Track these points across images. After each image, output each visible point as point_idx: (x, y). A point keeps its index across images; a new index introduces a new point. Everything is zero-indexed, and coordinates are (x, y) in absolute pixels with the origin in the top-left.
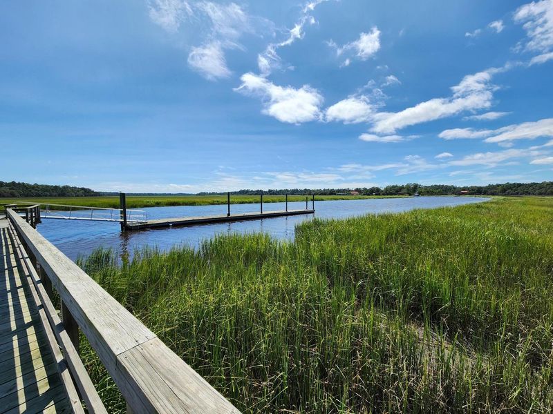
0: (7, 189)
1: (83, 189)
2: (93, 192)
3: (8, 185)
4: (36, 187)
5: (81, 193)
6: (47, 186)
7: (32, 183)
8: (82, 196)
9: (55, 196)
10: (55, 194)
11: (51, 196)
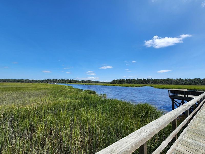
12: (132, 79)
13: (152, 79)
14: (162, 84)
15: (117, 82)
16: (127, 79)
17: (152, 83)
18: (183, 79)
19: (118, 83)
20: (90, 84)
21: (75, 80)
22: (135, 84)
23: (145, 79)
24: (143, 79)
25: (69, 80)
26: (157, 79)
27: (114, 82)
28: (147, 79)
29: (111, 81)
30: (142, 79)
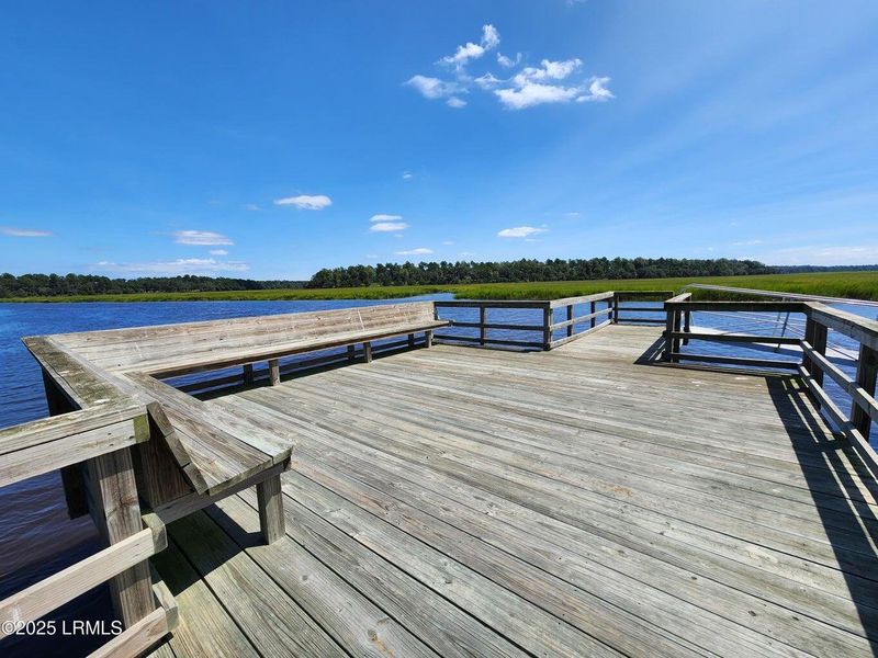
0: (654, 268)
1: (747, 262)
2: (763, 267)
3: (656, 262)
4: (684, 263)
5: (742, 269)
6: (697, 261)
7: (680, 258)
8: (744, 274)
9: (706, 275)
10: (705, 272)
11: (701, 275)
12: (401, 263)
13: (472, 263)
14: (504, 281)
15: (339, 281)
16: (379, 265)
17: (473, 277)
18: (564, 262)
19: (342, 286)
20: (196, 293)
21: (90, 278)
22: (410, 284)
23: (450, 264)
24: (443, 264)
25: (40, 278)
26: (489, 264)
27: (323, 280)
28: (458, 264)
29: (308, 278)
30: (439, 262)
